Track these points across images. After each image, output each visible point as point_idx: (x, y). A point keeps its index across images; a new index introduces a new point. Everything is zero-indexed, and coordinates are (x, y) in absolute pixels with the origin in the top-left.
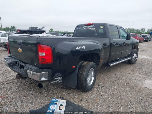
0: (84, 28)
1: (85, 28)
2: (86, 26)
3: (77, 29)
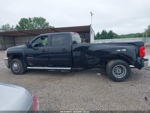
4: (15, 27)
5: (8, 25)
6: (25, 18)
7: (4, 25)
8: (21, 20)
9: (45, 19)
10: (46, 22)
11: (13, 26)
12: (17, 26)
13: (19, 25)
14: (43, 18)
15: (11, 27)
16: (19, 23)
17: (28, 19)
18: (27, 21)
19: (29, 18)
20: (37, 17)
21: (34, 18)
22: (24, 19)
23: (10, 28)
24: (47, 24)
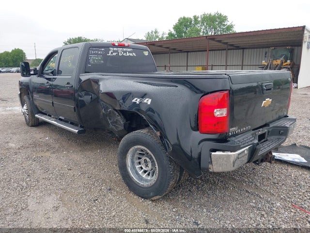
0: (112, 53)
1: (114, 51)
2: (115, 49)
3: (94, 54)
4: (167, 35)
5: (156, 32)
6: (186, 17)
7: (148, 33)
8: (179, 20)
9: (225, 17)
10: (229, 24)
11: (163, 34)
12: (171, 34)
13: (173, 32)
14: (222, 14)
15: (160, 37)
16: (174, 28)
17: (192, 18)
18: (191, 23)
19: (195, 17)
20: (210, 14)
21: (204, 15)
22: (184, 18)
23: (158, 37)
24: (230, 27)
